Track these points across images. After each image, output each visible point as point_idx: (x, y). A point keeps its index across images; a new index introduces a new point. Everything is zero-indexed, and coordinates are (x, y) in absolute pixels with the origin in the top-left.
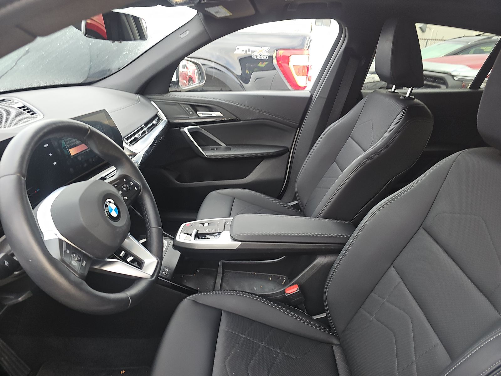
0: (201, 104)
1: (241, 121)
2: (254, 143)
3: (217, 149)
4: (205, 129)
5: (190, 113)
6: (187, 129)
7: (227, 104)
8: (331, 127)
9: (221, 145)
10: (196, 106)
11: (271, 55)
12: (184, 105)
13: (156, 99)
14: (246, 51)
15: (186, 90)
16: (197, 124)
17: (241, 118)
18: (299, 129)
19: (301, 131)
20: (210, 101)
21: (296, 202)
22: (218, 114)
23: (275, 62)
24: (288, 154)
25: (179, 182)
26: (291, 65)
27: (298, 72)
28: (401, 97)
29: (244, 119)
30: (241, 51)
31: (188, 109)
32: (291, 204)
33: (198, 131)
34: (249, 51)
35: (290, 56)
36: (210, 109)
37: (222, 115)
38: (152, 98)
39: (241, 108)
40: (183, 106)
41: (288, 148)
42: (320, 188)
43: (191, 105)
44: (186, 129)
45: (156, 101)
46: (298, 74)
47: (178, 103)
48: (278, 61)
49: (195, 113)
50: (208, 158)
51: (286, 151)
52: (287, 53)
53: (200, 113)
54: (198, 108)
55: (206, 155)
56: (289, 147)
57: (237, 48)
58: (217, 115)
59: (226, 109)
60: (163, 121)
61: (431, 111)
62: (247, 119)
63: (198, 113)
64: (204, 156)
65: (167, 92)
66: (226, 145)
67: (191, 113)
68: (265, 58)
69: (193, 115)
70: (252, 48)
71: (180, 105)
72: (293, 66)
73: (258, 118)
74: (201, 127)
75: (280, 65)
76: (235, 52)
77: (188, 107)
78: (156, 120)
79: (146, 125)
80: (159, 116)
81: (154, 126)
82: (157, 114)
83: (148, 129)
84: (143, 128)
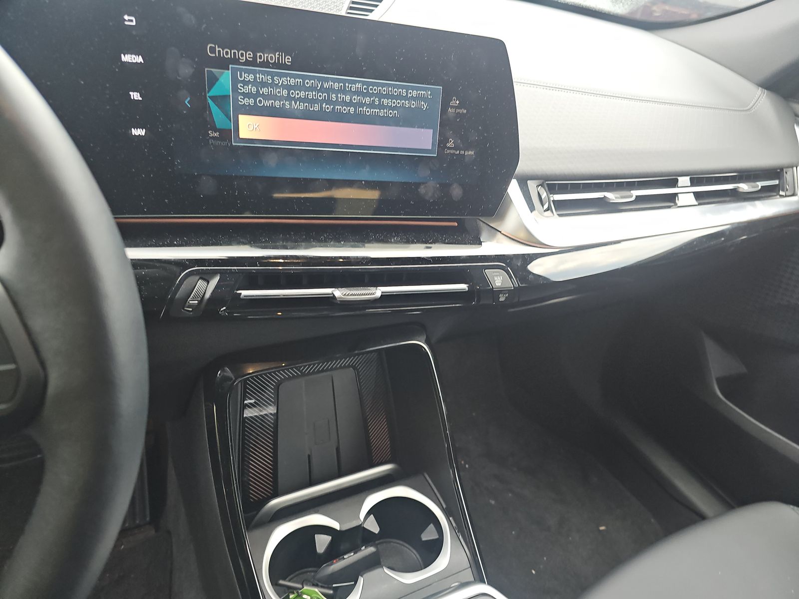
60: (794, 199)
78: (760, 184)
79: (695, 182)
80: (788, 176)
81: (735, 196)
82: (782, 169)
83: (698, 195)
84: (673, 183)
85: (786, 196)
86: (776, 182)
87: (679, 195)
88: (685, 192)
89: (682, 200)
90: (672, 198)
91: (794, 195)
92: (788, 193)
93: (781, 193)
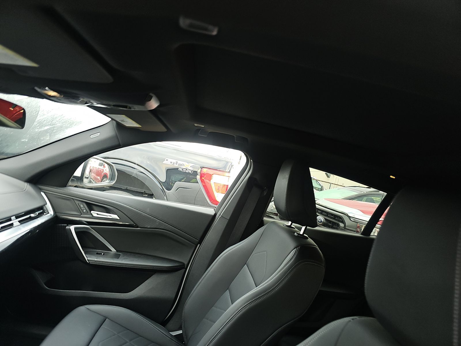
0: (98, 204)
1: (138, 228)
2: (148, 254)
3: (104, 254)
4: (96, 230)
5: (83, 211)
6: (74, 228)
7: (128, 208)
8: (230, 250)
9: (111, 251)
10: (91, 205)
11: (196, 170)
12: (79, 202)
13: (48, 191)
14: (174, 163)
15: (89, 187)
16: (89, 223)
17: (139, 225)
18: (199, 245)
19: (200, 248)
20: (110, 202)
21: (180, 332)
22: (115, 217)
23: (198, 177)
24: (183, 270)
25: (48, 288)
26: (212, 182)
27: (218, 189)
28: (296, 234)
29: (142, 227)
30: (170, 163)
31: (82, 206)
32: (174, 333)
33: (87, 231)
34: (176, 164)
35: (213, 174)
36: (108, 211)
37: (118, 218)
38: (44, 189)
39: (141, 214)
40: (77, 202)
41: (184, 264)
42: (207, 319)
43: (86, 203)
44: (72, 228)
45: (46, 192)
46: (218, 191)
47: (73, 199)
48: (201, 177)
49: (90, 212)
50: (89, 264)
51: (182, 267)
52: (210, 172)
53: (94, 213)
54: (94, 207)
55: (88, 260)
56: (186, 263)
57: (166, 159)
58: (113, 218)
59: (125, 213)
60: (49, 214)
61: (322, 254)
62: (146, 227)
63: (92, 212)
64: (84, 261)
65: (65, 185)
66: (117, 251)
67: (85, 211)
68: (190, 172)
69: (87, 213)
70: (179, 162)
71: (74, 200)
72: (214, 183)
73: (158, 227)
74: (92, 228)
75: (202, 181)
76: (164, 162)
77: (83, 205)
78: (37, 213)
79: (17, 217)
80: (45, 208)
81: (31, 219)
82: (42, 207)
83: (19, 221)
84: (10, 220)
85: (46, 214)
86: (42, 211)
87: (14, 223)
88: (15, 222)
89: (15, 224)
90: (12, 225)
91: (48, 213)
92: (47, 213)
93: (45, 214)
